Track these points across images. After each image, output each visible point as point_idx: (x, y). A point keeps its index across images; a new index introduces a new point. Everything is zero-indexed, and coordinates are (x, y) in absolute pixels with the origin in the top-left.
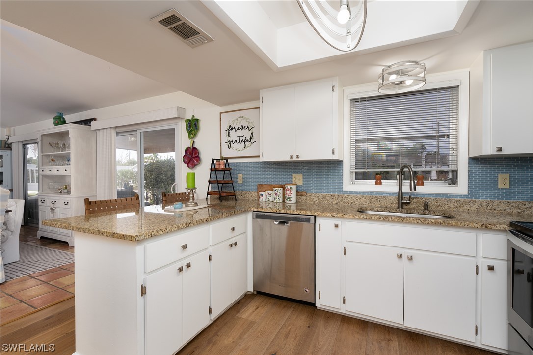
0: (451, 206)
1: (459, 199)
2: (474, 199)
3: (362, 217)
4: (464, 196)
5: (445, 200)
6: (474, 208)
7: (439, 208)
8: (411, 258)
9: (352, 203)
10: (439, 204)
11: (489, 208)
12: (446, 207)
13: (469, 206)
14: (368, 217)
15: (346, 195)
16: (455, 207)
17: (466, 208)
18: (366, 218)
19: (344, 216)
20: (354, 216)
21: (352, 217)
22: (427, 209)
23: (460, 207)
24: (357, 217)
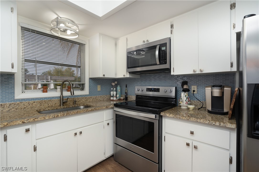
0: (84, 101)
1: (86, 97)
2: (91, 96)
3: (51, 117)
4: (88, 95)
5: (81, 98)
6: (91, 100)
7: (79, 102)
8: (81, 133)
9: (25, 108)
10: (79, 100)
11: (96, 99)
12: (82, 101)
13: (90, 100)
14: (56, 116)
15: (18, 102)
16: (85, 101)
17: (89, 101)
18: (54, 117)
19: (36, 120)
20: (44, 118)
21: (43, 119)
22: (75, 104)
23: (87, 100)
24: (47, 118)
